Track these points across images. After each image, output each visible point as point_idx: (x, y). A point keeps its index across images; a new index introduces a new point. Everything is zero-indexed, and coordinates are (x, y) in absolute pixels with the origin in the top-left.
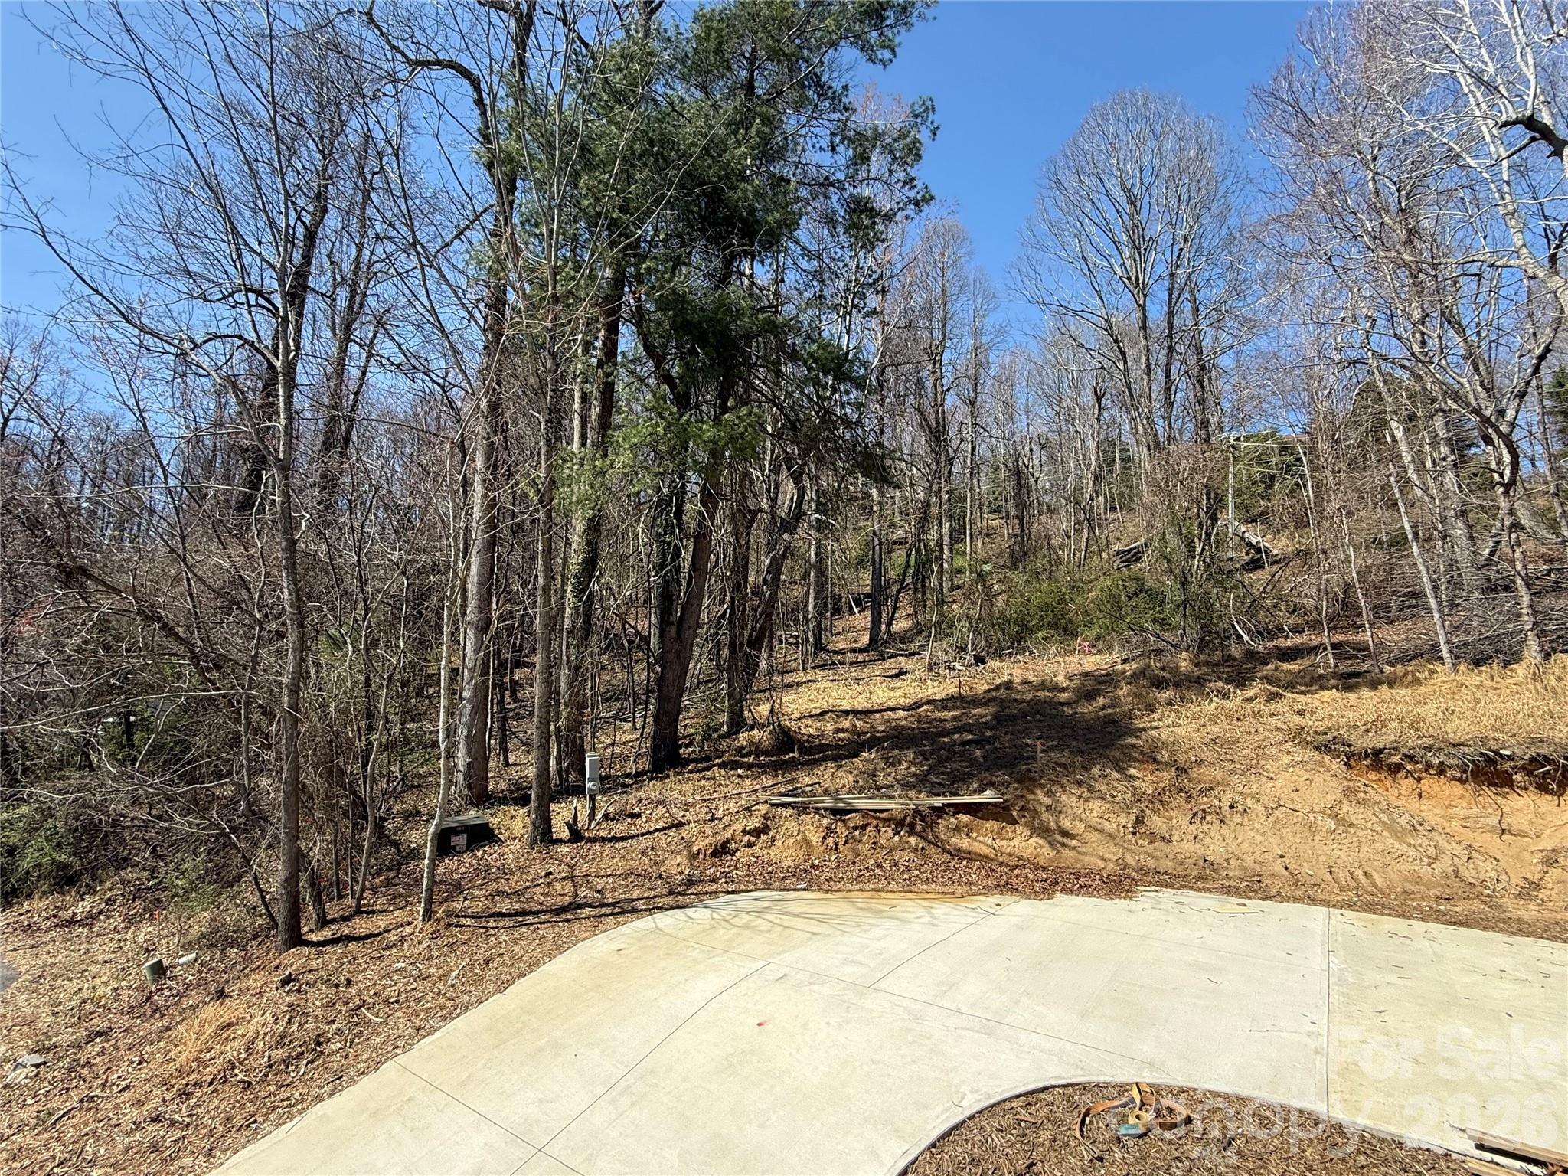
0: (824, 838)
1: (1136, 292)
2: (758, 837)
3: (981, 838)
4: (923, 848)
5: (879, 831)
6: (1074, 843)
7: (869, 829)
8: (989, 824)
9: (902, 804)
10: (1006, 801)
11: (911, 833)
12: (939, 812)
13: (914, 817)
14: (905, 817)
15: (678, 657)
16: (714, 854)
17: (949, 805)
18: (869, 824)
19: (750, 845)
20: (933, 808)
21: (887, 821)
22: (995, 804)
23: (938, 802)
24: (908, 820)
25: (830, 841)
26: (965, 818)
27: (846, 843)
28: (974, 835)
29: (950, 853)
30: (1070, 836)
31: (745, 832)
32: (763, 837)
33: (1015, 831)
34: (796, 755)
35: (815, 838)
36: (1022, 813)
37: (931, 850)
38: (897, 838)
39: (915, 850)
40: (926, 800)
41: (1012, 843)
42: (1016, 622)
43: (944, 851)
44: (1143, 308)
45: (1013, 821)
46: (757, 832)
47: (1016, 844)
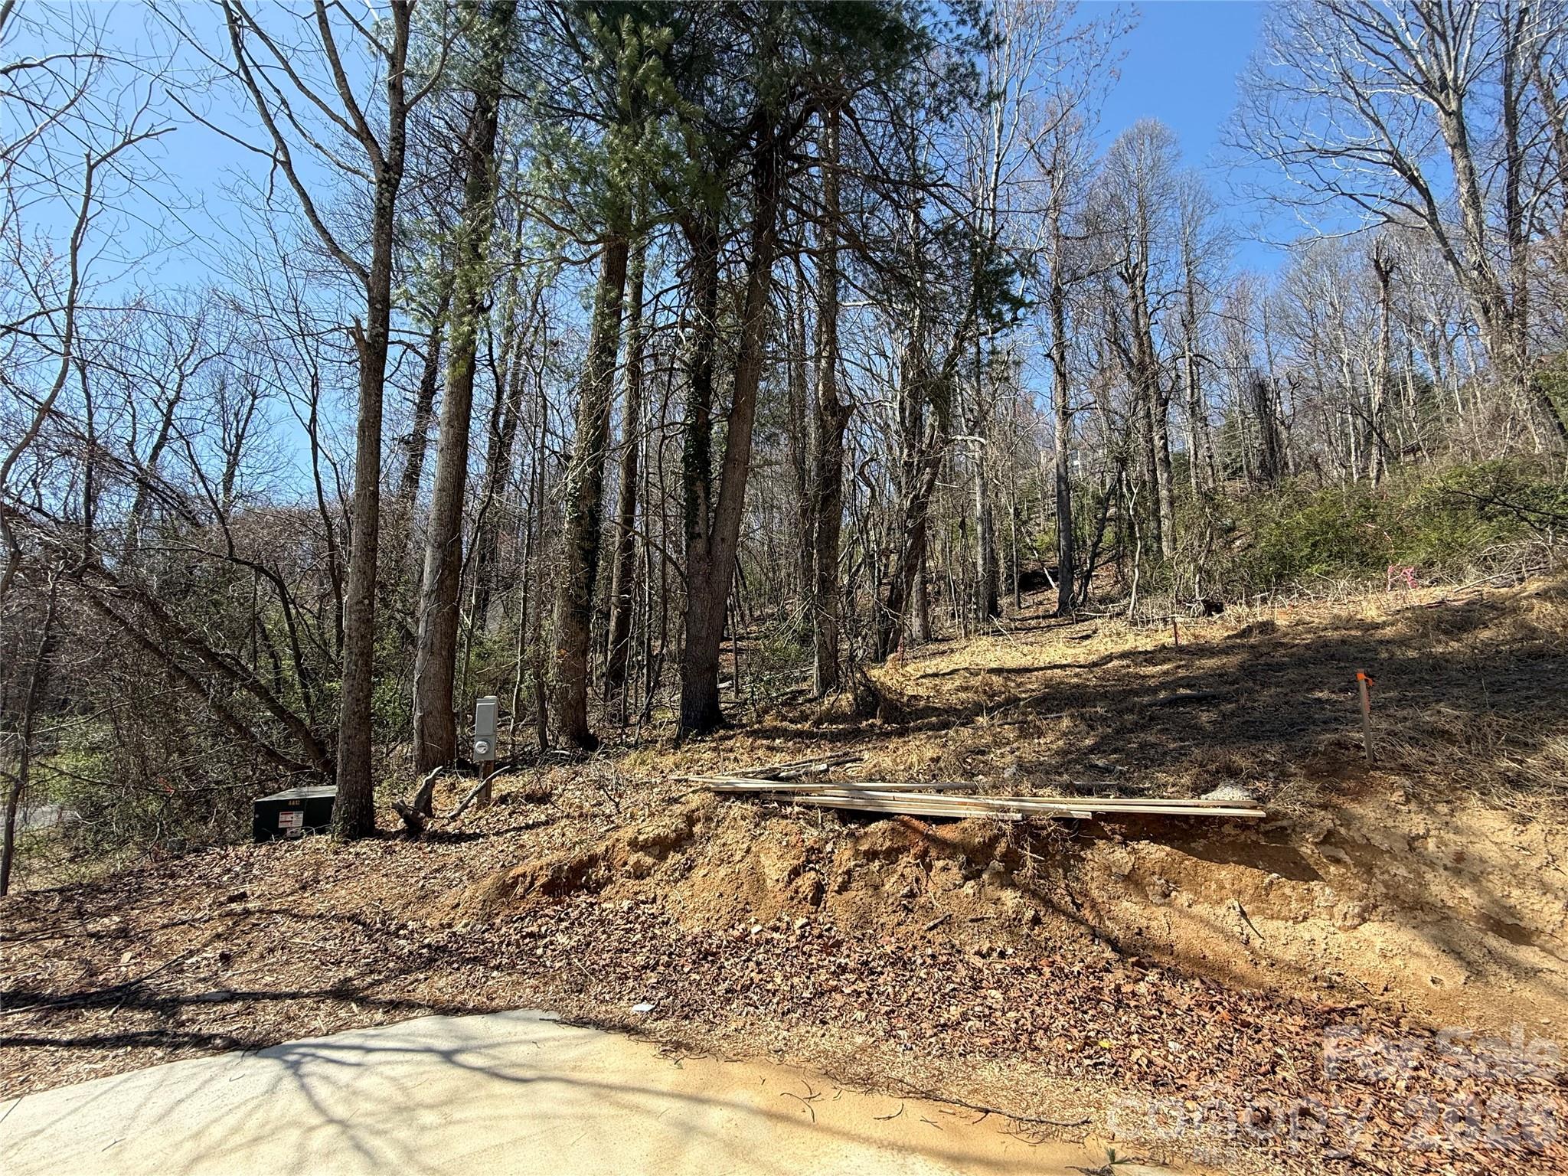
0: (796, 872)
1: (1442, 98)
2: (662, 857)
3: (1202, 909)
4: (1036, 921)
5: (929, 868)
6: (1528, 955)
7: (904, 859)
8: (1225, 873)
9: (991, 808)
10: (1272, 817)
11: (1006, 880)
12: (1086, 831)
13: (1017, 838)
14: (995, 840)
15: (708, 581)
16: (550, 888)
17: (1110, 817)
18: (905, 849)
19: (640, 873)
20: (1067, 821)
21: (948, 848)
22: (1242, 824)
23: (1081, 807)
24: (1001, 847)
25: (806, 881)
26: (1154, 852)
27: (843, 888)
28: (1183, 898)
29: (1113, 944)
30: (1520, 934)
31: (634, 845)
32: (674, 858)
33: (1308, 898)
34: (878, 722)
35: (773, 868)
36: (1330, 850)
37: (1057, 927)
38: (969, 888)
39: (1011, 925)
40: (1052, 802)
41: (1304, 931)
42: (1272, 559)
43: (1095, 934)
44: (1458, 115)
45: (1304, 872)
46: (661, 847)
47: (1318, 935)
